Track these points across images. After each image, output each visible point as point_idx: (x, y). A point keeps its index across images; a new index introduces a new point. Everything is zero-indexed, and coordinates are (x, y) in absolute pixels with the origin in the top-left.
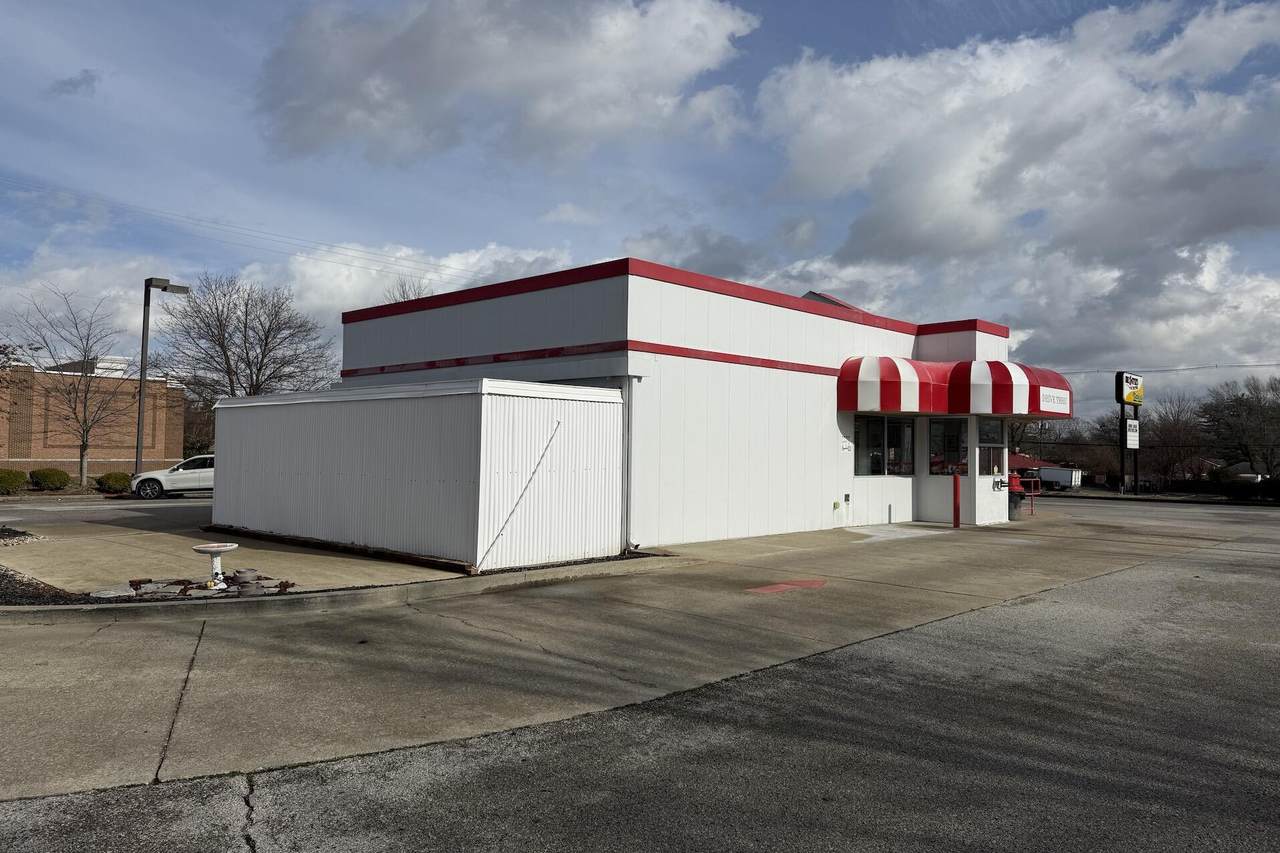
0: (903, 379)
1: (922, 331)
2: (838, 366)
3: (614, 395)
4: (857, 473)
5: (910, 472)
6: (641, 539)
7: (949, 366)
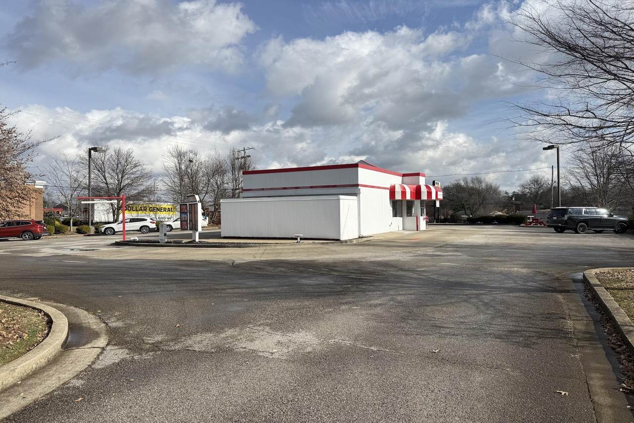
0: (407, 191)
1: (404, 175)
2: (389, 187)
3: (355, 198)
4: (393, 216)
5: (402, 216)
6: (364, 234)
7: (415, 186)
